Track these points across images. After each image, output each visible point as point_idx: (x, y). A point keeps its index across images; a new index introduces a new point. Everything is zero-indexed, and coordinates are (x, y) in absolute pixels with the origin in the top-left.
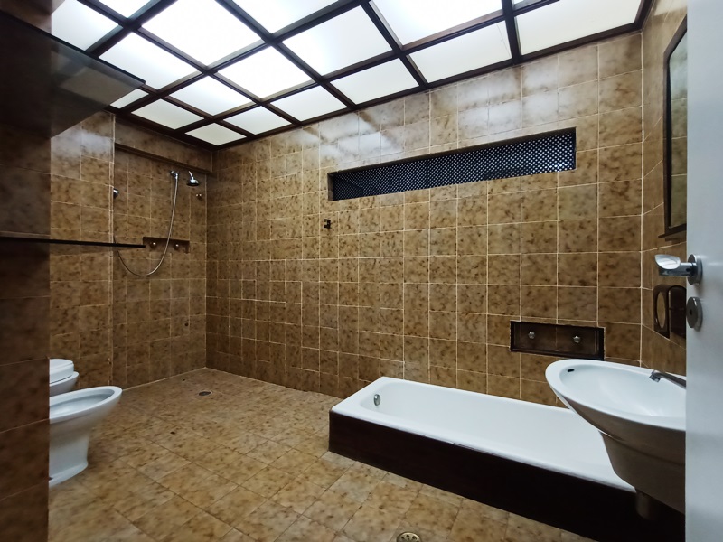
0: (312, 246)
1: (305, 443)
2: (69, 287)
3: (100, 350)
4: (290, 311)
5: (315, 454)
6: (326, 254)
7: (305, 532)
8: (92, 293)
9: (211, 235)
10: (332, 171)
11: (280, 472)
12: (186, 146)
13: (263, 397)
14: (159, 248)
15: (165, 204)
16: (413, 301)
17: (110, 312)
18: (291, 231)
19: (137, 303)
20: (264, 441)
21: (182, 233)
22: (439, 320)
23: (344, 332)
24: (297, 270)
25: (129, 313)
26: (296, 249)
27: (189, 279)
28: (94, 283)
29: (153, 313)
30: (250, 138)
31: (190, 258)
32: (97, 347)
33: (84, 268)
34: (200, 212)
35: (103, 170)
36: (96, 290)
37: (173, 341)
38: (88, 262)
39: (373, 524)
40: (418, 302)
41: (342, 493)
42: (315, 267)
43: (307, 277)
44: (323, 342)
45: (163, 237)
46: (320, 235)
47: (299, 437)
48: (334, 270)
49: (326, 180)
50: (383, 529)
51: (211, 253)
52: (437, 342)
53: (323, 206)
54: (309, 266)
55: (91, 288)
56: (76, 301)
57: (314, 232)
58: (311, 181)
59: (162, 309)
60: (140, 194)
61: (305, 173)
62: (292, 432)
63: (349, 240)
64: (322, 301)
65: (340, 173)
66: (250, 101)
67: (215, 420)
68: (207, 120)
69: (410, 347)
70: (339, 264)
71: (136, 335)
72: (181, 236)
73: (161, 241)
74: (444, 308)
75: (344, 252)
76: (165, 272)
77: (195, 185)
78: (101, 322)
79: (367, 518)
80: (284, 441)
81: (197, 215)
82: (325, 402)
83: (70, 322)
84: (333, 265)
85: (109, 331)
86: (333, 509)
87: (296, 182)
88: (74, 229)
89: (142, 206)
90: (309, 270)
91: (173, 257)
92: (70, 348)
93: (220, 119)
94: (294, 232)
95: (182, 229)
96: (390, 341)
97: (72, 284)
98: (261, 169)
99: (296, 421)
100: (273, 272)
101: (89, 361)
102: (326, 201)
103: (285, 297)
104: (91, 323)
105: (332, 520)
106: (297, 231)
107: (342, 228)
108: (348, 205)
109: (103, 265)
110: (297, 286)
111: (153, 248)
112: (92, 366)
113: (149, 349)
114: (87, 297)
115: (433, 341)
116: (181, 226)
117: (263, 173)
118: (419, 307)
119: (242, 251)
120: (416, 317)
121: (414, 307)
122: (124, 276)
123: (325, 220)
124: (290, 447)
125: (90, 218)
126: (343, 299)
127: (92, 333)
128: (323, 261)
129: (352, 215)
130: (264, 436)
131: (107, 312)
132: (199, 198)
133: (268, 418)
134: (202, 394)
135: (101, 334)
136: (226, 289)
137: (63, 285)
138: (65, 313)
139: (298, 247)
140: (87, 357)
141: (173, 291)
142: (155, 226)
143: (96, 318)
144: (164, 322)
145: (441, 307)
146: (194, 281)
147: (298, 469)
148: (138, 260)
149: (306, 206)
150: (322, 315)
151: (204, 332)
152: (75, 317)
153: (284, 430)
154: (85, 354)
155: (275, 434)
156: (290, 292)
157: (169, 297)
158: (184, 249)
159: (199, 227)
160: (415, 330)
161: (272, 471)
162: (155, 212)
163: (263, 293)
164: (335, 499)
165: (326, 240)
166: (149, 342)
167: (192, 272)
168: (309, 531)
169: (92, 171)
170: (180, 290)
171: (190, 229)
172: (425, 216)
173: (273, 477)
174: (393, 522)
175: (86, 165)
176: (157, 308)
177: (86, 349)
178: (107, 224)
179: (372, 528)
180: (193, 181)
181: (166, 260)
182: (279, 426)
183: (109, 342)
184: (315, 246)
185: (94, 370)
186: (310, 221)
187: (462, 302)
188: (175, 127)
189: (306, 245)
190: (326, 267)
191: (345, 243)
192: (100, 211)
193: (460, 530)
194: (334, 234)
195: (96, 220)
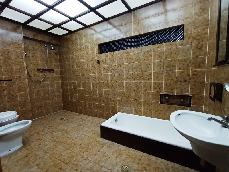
0: (94, 70)
1: (93, 135)
2: (13, 87)
3: (27, 107)
4: (88, 91)
5: (96, 139)
6: (99, 73)
7: (91, 167)
8: (21, 88)
9: (61, 67)
10: (99, 43)
11: (85, 145)
12: (49, 36)
13: (81, 119)
14: (43, 72)
15: (44, 57)
16: (128, 87)
17: (28, 94)
18: (87, 65)
19: (38, 91)
20: (80, 135)
21: (51, 66)
22: (136, 94)
23: (106, 98)
24: (90, 78)
25: (35, 94)
26: (89, 71)
27: (55, 82)
28: (22, 85)
29: (44, 93)
30: (71, 32)
31: (55, 75)
32: (25, 106)
33: (17, 80)
34: (57, 59)
35: (20, 46)
36: (23, 87)
37: (51, 102)
38: (19, 78)
39: (114, 163)
40: (129, 88)
41: (104, 152)
42: (95, 77)
43: (93, 80)
44: (99, 101)
45: (44, 68)
46: (96, 66)
47: (91, 133)
48: (102, 78)
49: (97, 47)
50: (117, 165)
51: (62, 73)
52: (136, 101)
53: (97, 56)
54: (93, 77)
55: (21, 87)
56: (16, 91)
57: (94, 65)
58: (92, 47)
59: (47, 92)
60: (34, 54)
61: (90, 44)
62: (89, 131)
63: (106, 67)
64: (98, 88)
65: (102, 44)
66: (68, 18)
67: (65, 128)
68: (55, 26)
69: (127, 103)
70: (103, 76)
71: (39, 101)
72: (51, 68)
73: (44, 70)
74: (138, 90)
75: (104, 71)
76: (46, 80)
77: (53, 50)
78: (26, 98)
79: (112, 161)
80: (87, 135)
81: (56, 60)
82: (100, 121)
83: (15, 98)
84: (101, 76)
85: (29, 100)
86: (101, 158)
87: (87, 48)
88: (12, 67)
89: (36, 58)
90: (93, 78)
91: (49, 75)
92: (16, 107)
93: (59, 26)
94: (88, 65)
95: (51, 65)
96: (121, 101)
97: (14, 86)
98: (75, 43)
99: (91, 128)
100: (82, 79)
101: (23, 110)
102: (98, 54)
103: (86, 87)
104: (22, 98)
105: (100, 162)
106: (89, 65)
107: (103, 63)
108: (105, 55)
109: (24, 79)
110: (90, 83)
111: (41, 72)
112: (24, 112)
113: (44, 105)
114: (20, 90)
115: (134, 101)
116: (50, 64)
117: (76, 45)
118: (129, 89)
119: (71, 72)
120: (129, 93)
121: (128, 89)
122: (32, 82)
123: (98, 61)
124: (88, 137)
125: (17, 63)
126: (105, 87)
127: (23, 101)
128: (98, 75)
129: (107, 59)
130: (80, 133)
131: (27, 94)
132: (56, 54)
133: (82, 127)
134: (61, 119)
135: (26, 101)
136: (67, 84)
137: (10, 86)
138: (13, 95)
139: (89, 70)
140: (23, 109)
141: (50, 86)
142: (41, 64)
143: (24, 96)
144: (48, 96)
145: (137, 89)
146: (57, 83)
147: (90, 144)
148: (37, 77)
149: (91, 56)
150: (98, 93)
151: (61, 99)
152: (16, 97)
153: (87, 131)
154: (21, 108)
155: (84, 132)
156: (88, 85)
157: (48, 88)
158: (52, 72)
159: (57, 64)
160: (129, 97)
161: (82, 145)
162: (41, 60)
163: (79, 86)
164: (102, 155)
165: (98, 68)
166: (43, 103)
167: (55, 79)
168: (93, 166)
169: (16, 46)
170: (52, 86)
171: (53, 65)
172: (131, 59)
173: (82, 147)
174: (120, 162)
175: (13, 44)
176: (45, 92)
177: (21, 107)
178: (24, 65)
179: (113, 164)
180: (52, 48)
181: (46, 76)
182: (85, 129)
183: (29, 104)
184: (95, 70)
185: (25, 113)
186: (93, 61)
187: (144, 88)
188: (44, 29)
189: (92, 69)
190: (99, 77)
191: (105, 68)
192: (21, 60)
193: (142, 164)
194: (101, 65)
195: (19, 64)
